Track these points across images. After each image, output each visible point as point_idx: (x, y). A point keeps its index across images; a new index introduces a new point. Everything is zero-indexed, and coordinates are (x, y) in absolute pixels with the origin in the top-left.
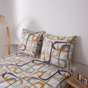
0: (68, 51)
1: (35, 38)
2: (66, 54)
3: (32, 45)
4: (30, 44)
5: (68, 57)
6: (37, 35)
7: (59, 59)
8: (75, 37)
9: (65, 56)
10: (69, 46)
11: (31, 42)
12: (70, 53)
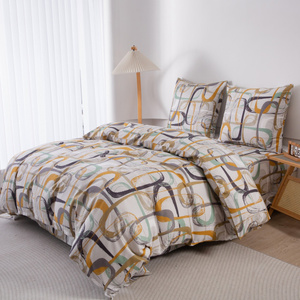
0: (276, 114)
1: (208, 96)
2: (272, 118)
3: (202, 110)
4: (197, 110)
5: (275, 124)
6: (212, 89)
7: (257, 129)
8: (291, 86)
9: (269, 122)
10: (277, 104)
11: (198, 105)
12: (280, 118)
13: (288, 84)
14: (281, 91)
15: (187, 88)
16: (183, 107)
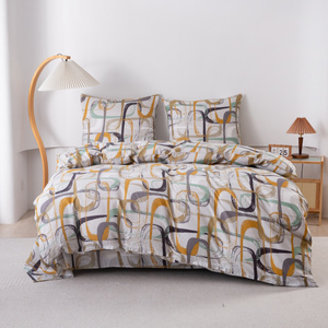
13: (238, 94)
14: (234, 100)
15: (110, 105)
16: (115, 127)
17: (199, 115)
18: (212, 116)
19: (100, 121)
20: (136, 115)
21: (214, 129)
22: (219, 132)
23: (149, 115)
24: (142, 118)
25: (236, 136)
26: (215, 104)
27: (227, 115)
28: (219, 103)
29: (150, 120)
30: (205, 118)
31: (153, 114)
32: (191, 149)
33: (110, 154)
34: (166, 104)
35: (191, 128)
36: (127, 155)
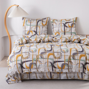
0: (75, 27)
1: (44, 23)
3: (43, 29)
7: (71, 33)
8: (76, 18)
10: (75, 24)
13: (76, 17)
14: (75, 19)
15: (32, 21)
16: (34, 29)
17: (63, 25)
18: (67, 25)
19: (29, 27)
20: (41, 24)
21: (68, 29)
22: (70, 31)
23: (46, 25)
24: (43, 25)
25: (75, 32)
26: (68, 21)
27: (72, 25)
28: (69, 20)
29: (46, 26)
30: (65, 26)
31: (47, 24)
32: (60, 38)
33: (33, 39)
34: (52, 21)
35: (60, 29)
36: (38, 40)
